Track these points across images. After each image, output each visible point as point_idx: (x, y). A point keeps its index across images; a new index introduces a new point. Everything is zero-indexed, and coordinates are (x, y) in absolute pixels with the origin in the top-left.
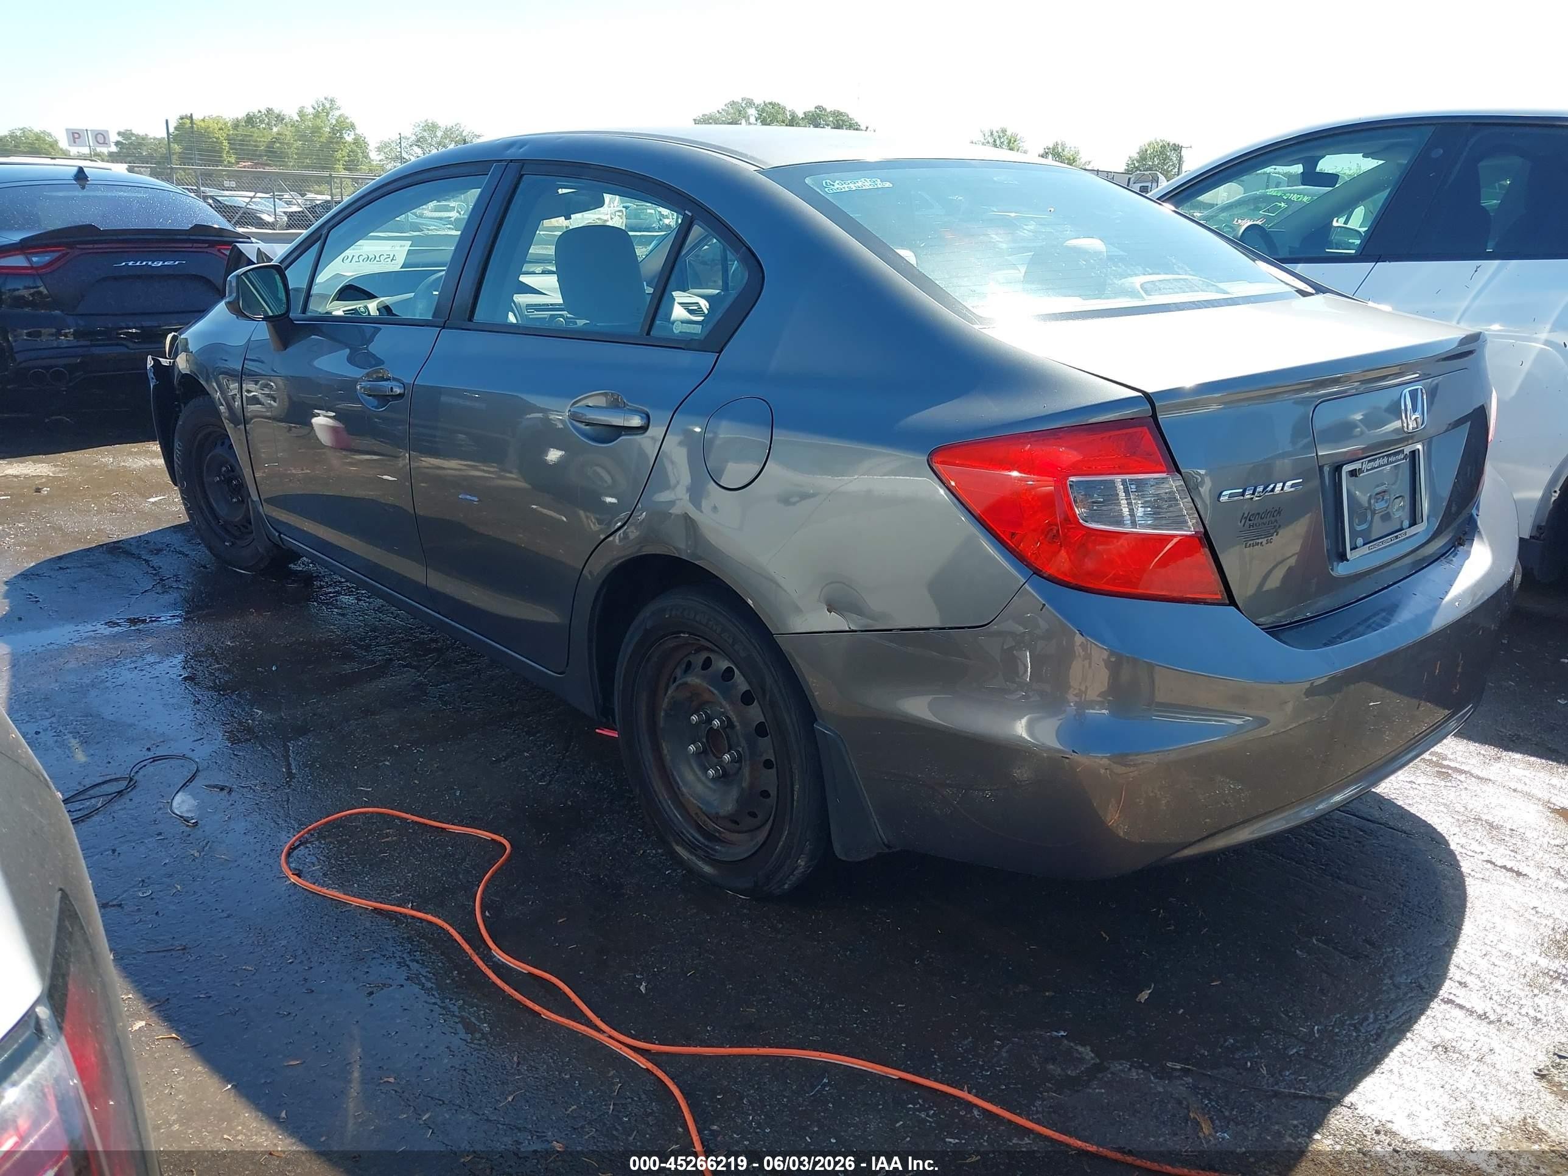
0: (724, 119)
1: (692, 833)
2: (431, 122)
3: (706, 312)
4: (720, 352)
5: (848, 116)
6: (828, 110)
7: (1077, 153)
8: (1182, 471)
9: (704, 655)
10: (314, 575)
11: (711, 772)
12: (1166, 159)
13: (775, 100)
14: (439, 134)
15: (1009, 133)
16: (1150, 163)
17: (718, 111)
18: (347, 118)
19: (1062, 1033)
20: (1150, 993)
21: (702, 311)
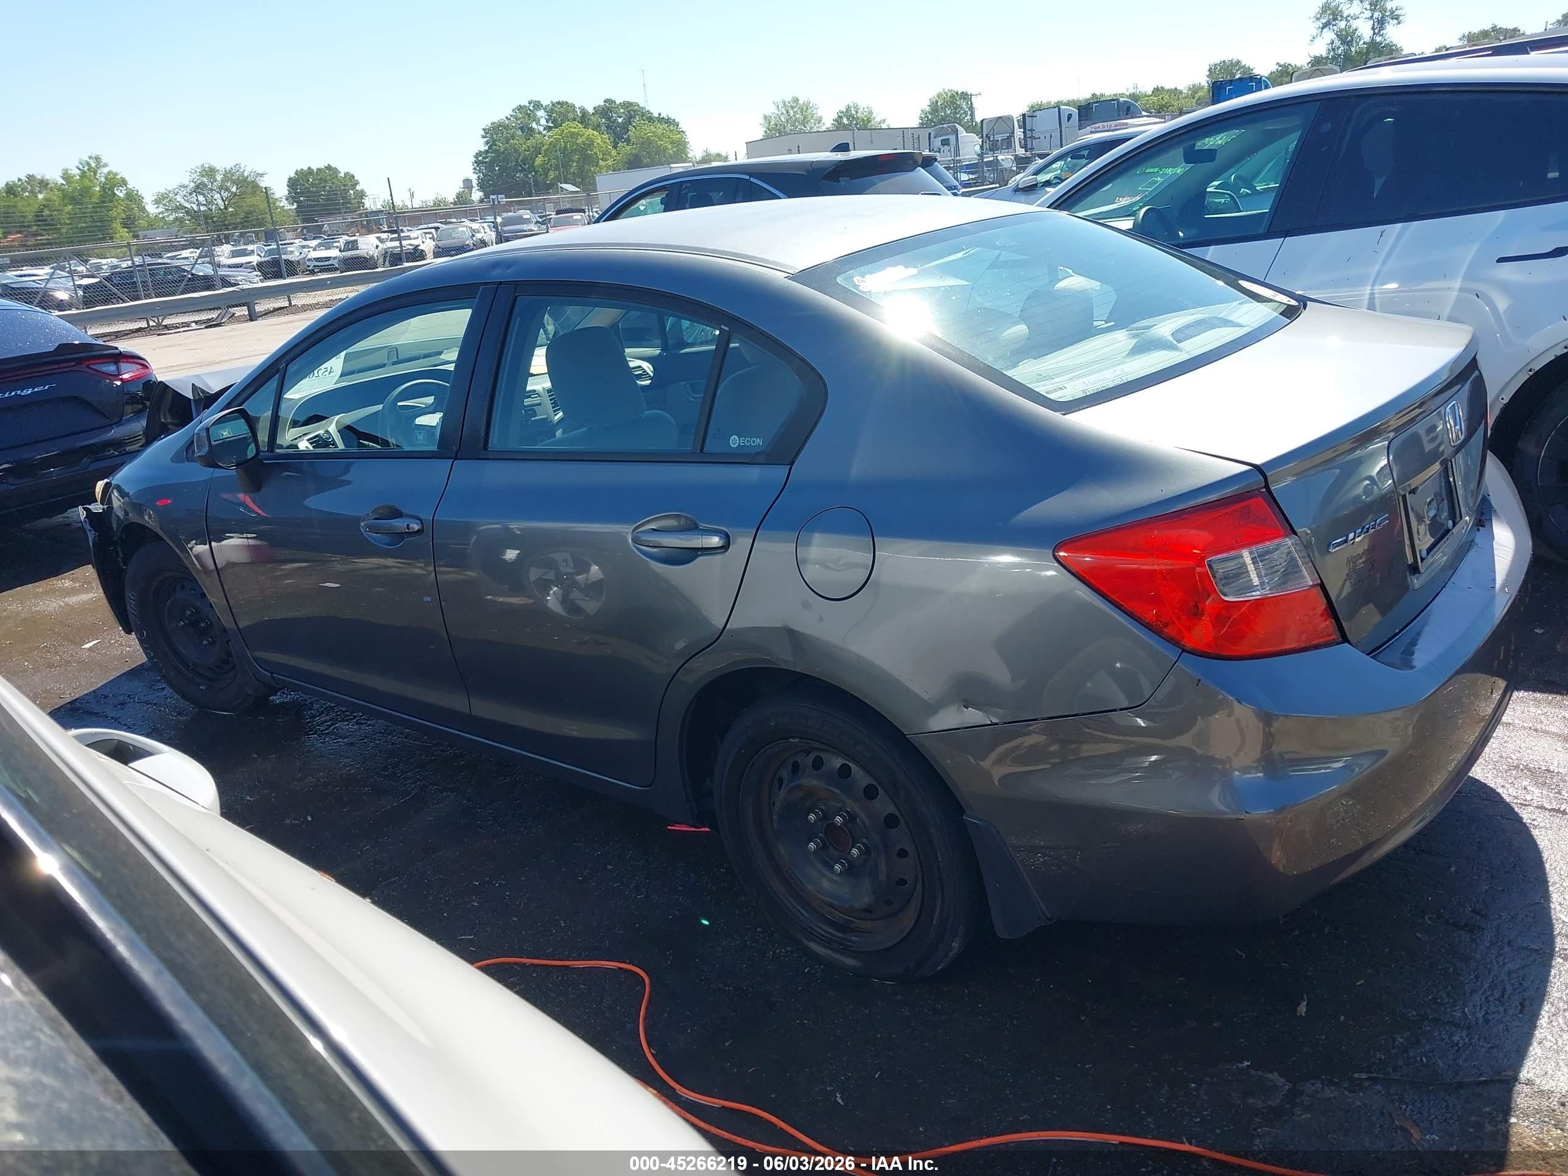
0: (514, 125)
1: (823, 928)
2: (207, 166)
3: (652, 375)
4: (792, 464)
5: (638, 105)
6: (618, 103)
7: (871, 113)
8: (1298, 531)
9: (813, 755)
10: (302, 704)
11: (838, 867)
12: (957, 108)
13: (562, 99)
14: (219, 177)
15: (801, 102)
16: (943, 114)
17: (507, 118)
18: (117, 174)
19: (1246, 1063)
20: (1307, 1005)
21: (648, 374)
